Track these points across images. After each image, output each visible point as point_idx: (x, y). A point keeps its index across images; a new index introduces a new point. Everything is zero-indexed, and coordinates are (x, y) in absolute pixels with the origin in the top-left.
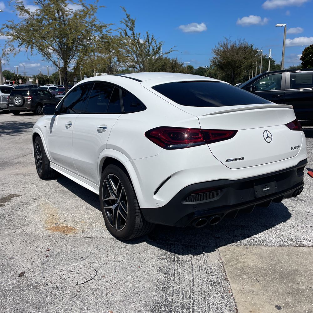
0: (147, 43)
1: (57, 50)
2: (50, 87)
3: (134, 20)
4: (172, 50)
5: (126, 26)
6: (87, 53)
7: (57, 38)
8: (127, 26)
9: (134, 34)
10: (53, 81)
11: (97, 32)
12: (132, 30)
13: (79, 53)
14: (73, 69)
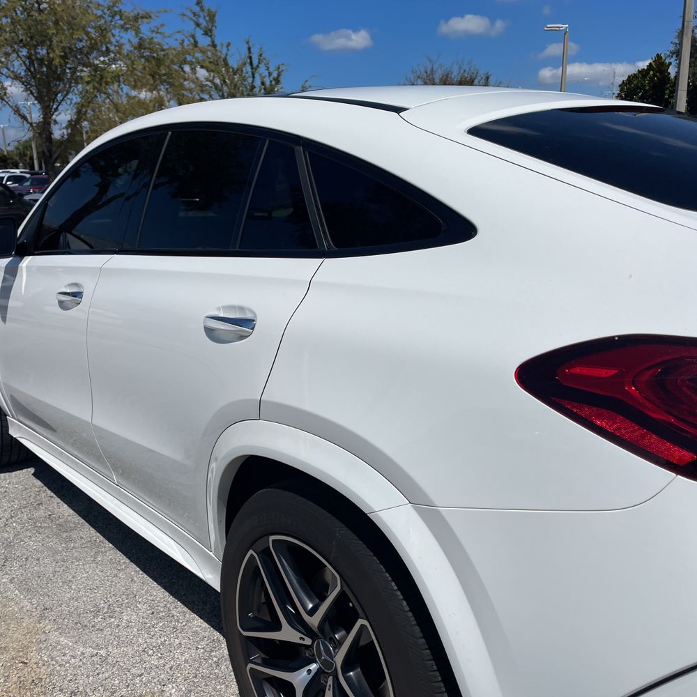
0: (248, 68)
1: (22, 78)
2: (8, 175)
3: (214, 11)
4: (307, 84)
5: (194, 26)
6: (104, 85)
7: (21, 47)
8: (198, 25)
9: (214, 46)
10: (16, 161)
11: (127, 30)
12: (211, 36)
13: (80, 86)
14: (66, 128)
